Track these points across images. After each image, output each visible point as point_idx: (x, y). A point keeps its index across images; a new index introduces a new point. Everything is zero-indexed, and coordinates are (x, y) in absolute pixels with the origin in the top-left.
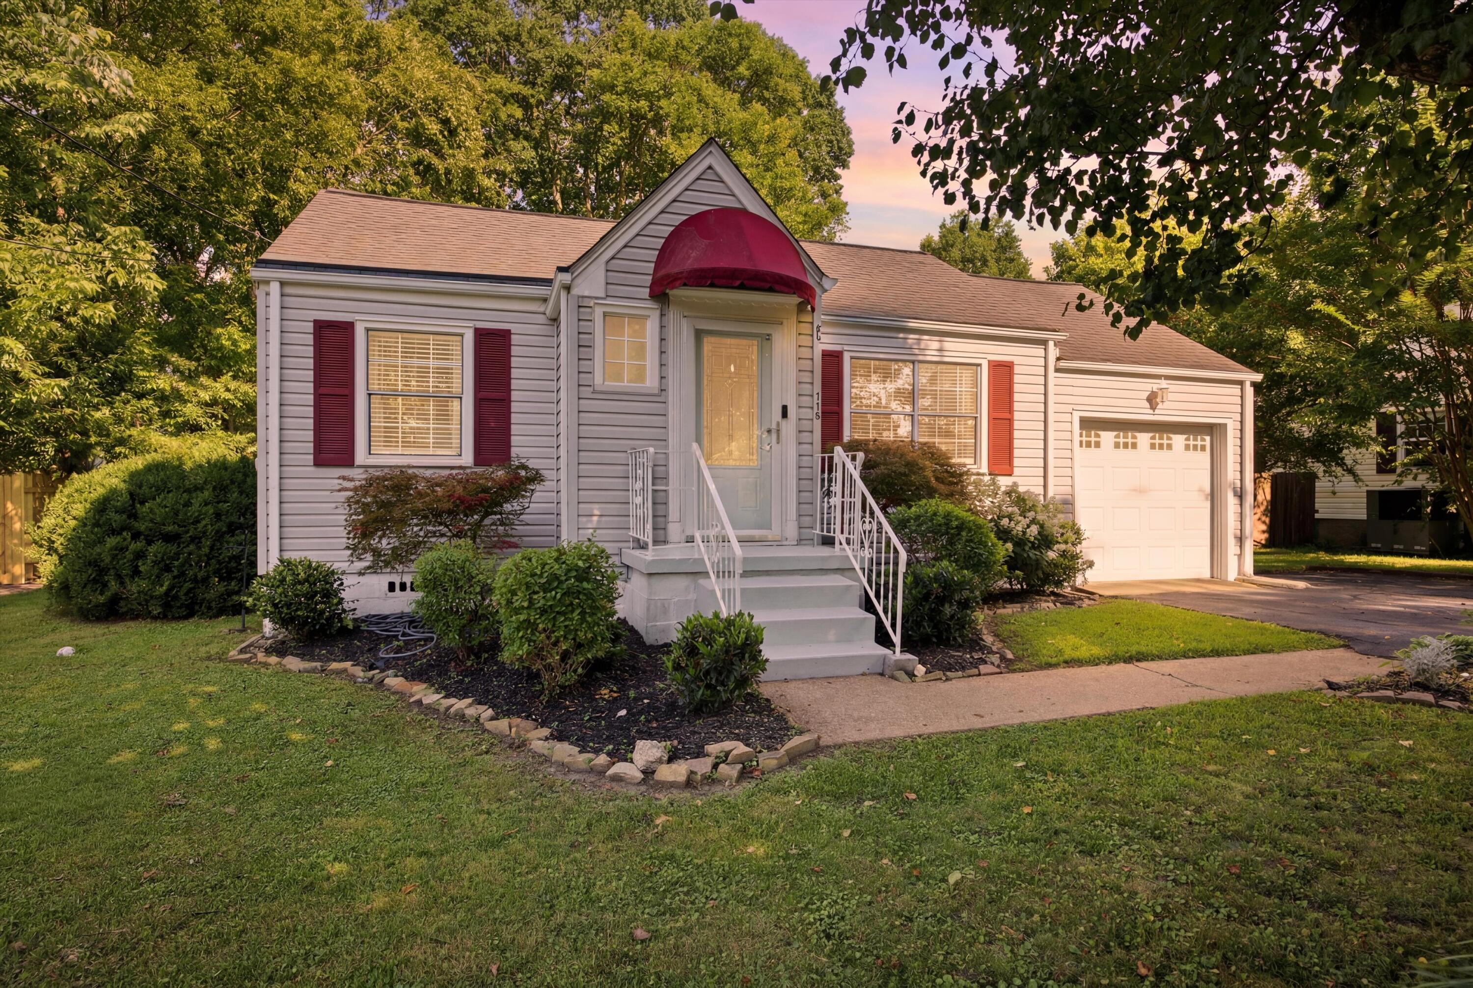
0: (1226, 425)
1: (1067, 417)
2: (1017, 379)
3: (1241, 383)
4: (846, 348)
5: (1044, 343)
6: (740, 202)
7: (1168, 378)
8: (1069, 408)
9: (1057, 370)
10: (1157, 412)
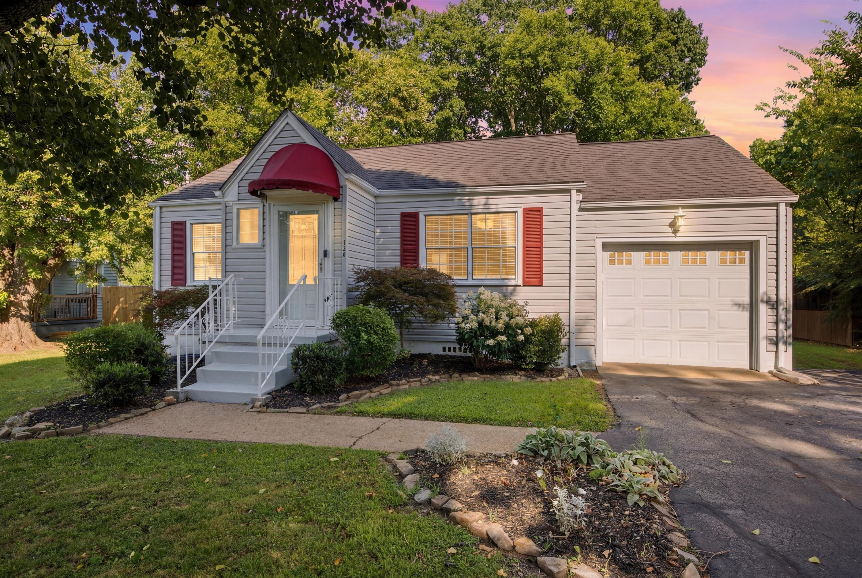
0: (758, 242)
1: (591, 243)
2: (545, 219)
3: (777, 205)
4: (421, 210)
5: (569, 191)
6: (302, 139)
7: (684, 207)
8: (593, 237)
9: (581, 209)
10: (678, 234)
